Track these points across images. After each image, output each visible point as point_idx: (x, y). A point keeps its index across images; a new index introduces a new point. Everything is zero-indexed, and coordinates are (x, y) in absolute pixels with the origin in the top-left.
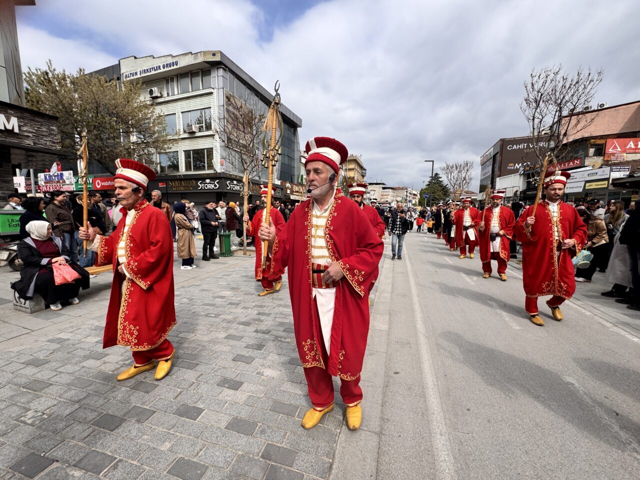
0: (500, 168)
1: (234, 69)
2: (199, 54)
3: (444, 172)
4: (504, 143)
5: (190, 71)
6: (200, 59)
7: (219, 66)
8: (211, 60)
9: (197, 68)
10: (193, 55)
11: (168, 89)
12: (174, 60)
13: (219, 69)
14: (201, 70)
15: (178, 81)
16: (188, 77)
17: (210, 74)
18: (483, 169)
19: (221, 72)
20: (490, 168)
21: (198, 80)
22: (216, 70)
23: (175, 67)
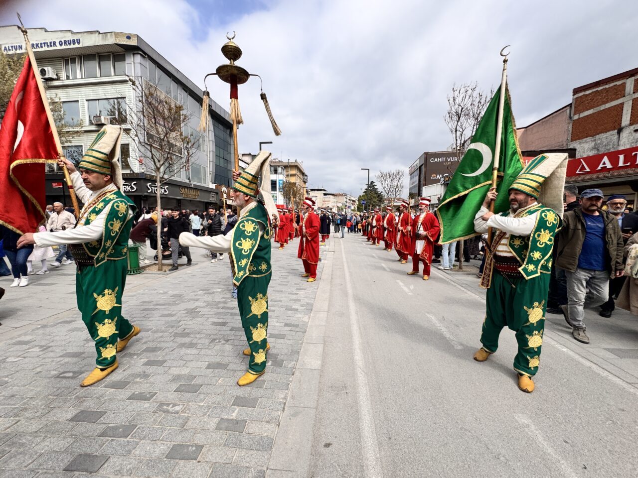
0: (425, 178)
1: (154, 57)
2: (109, 34)
3: (379, 180)
4: (427, 156)
5: (98, 53)
6: (111, 41)
7: (136, 52)
8: (125, 43)
9: (108, 51)
10: (101, 35)
11: (67, 71)
12: (76, 37)
13: (136, 56)
14: (113, 53)
15: (81, 63)
16: (95, 60)
17: (124, 60)
18: (411, 179)
19: (138, 58)
20: (417, 178)
21: (109, 65)
22: (132, 56)
23: (76, 46)
